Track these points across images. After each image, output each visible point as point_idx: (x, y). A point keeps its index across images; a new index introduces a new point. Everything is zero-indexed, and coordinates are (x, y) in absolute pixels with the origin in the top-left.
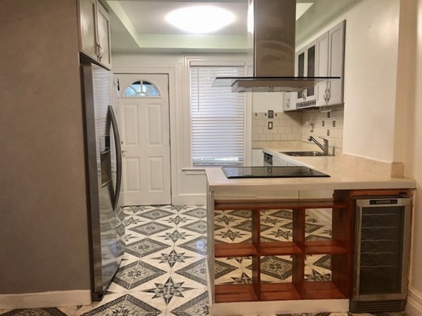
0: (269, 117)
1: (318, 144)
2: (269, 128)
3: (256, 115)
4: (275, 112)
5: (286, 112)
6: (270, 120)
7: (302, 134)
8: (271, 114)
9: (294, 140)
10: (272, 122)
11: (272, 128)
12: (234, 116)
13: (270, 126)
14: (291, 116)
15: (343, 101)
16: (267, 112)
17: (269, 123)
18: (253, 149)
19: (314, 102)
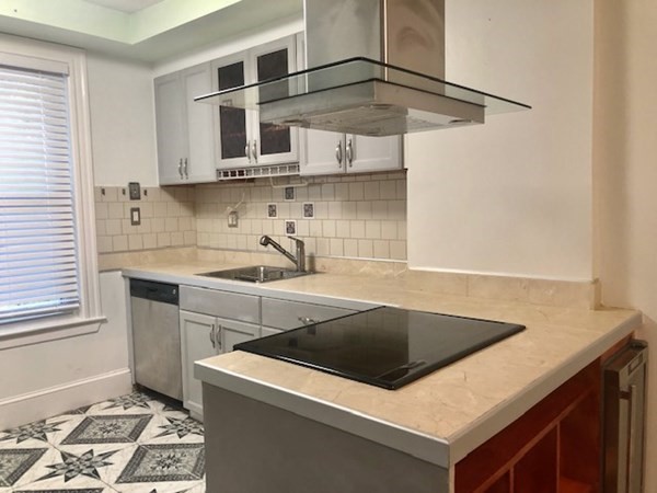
0: (132, 198)
1: (284, 252)
2: (134, 223)
3: (103, 192)
4: (143, 186)
5: (166, 187)
6: (135, 204)
7: (196, 231)
8: (135, 191)
9: (184, 246)
10: (138, 210)
11: (138, 223)
12: (48, 194)
13: (136, 219)
14: (174, 195)
15: (403, 163)
16: (126, 185)
17: (133, 210)
18: (101, 272)
19: (294, 166)
